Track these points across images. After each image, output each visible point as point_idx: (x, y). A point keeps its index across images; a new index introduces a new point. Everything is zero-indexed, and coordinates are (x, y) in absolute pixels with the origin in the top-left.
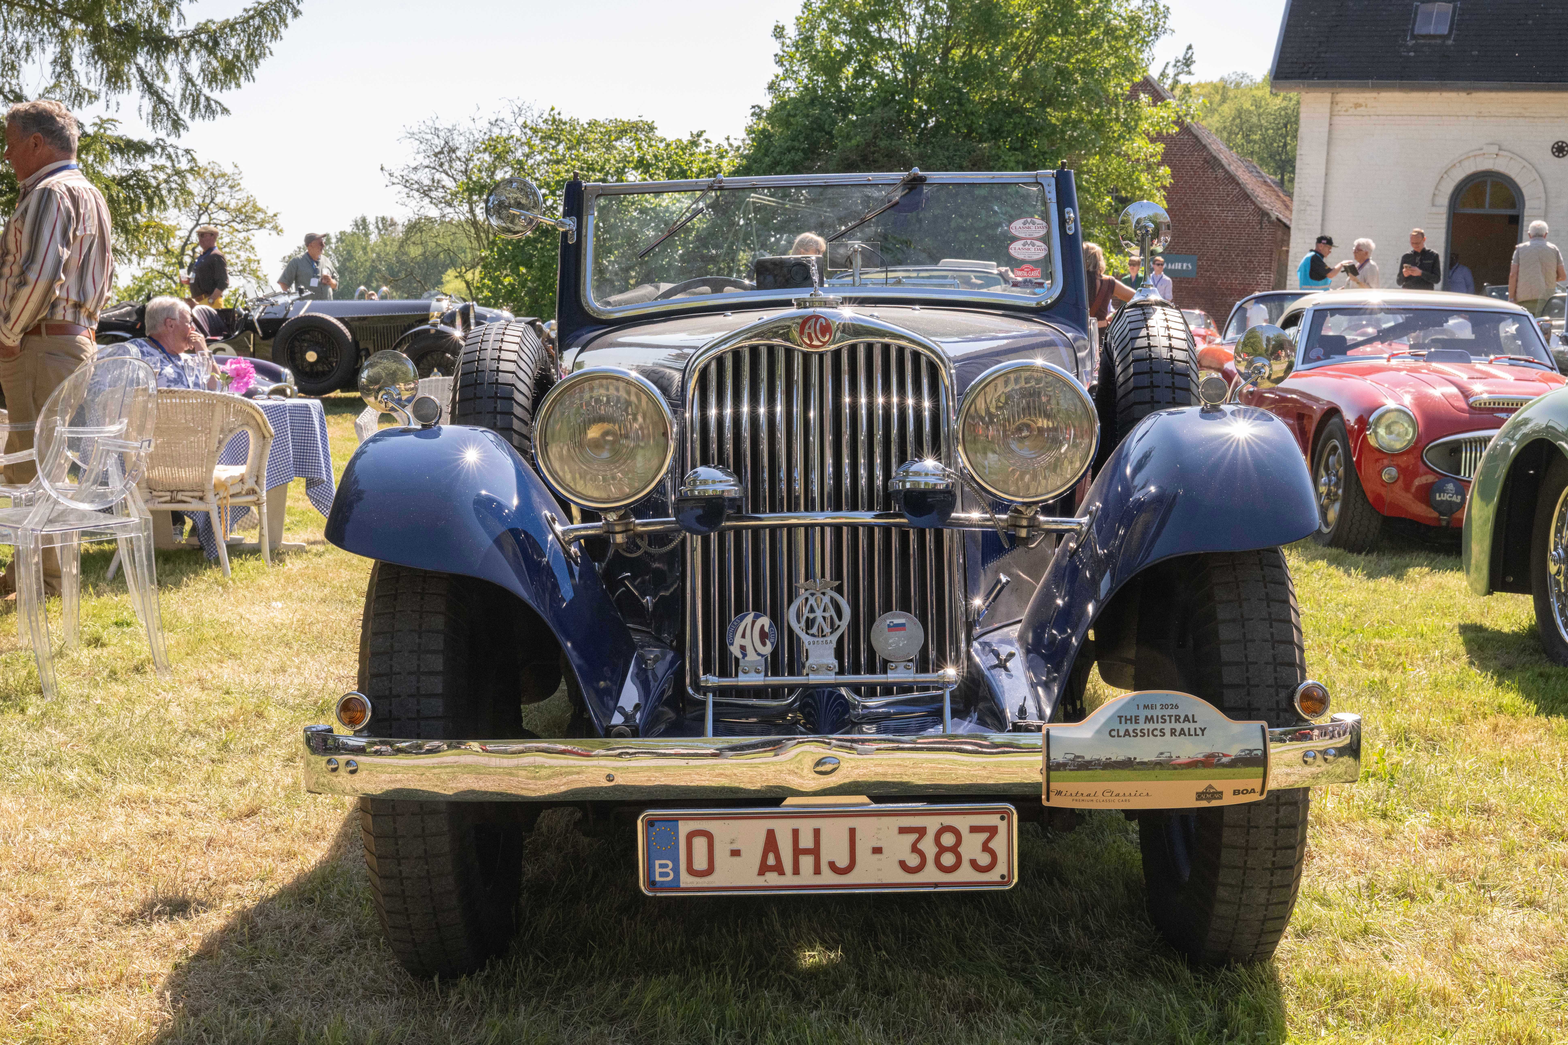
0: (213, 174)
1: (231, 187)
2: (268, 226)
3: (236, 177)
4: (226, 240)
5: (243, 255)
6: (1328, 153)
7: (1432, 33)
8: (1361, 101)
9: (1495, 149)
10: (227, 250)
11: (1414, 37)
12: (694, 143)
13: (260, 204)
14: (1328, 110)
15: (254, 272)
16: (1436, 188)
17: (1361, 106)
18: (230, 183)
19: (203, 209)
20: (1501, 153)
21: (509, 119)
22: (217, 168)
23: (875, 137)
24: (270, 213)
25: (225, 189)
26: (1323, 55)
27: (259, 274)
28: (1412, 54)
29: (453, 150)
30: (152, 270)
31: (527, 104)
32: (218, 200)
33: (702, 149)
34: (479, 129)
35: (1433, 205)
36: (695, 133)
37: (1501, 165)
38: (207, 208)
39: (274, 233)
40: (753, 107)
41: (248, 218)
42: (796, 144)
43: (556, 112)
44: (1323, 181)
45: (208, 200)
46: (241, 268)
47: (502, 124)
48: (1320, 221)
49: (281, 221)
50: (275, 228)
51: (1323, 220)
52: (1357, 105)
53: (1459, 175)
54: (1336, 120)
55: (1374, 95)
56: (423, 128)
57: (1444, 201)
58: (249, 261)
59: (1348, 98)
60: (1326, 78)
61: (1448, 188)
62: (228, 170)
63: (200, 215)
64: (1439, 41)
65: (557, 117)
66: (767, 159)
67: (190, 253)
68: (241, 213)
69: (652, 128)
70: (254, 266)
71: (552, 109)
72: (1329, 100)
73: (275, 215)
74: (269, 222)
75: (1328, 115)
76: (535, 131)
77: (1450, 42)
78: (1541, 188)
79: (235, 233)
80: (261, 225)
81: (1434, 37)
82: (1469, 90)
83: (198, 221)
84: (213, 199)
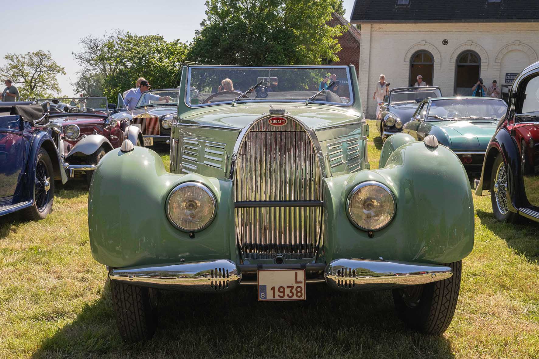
0: (41, 55)
1: (48, 59)
2: (61, 72)
3: (49, 55)
4: (47, 77)
5: (53, 82)
6: (370, 44)
7: (403, 4)
8: (381, 27)
9: (424, 43)
10: (47, 80)
11: (397, 5)
12: (176, 44)
13: (58, 65)
14: (370, 30)
15: (56, 88)
16: (405, 56)
17: (381, 28)
18: (47, 57)
19: (38, 66)
20: (426, 44)
21: (115, 36)
22: (42, 52)
23: (234, 41)
24: (61, 67)
25: (46, 59)
26: (368, 12)
27: (58, 88)
28: (397, 11)
29: (97, 47)
30: (21, 88)
31: (121, 31)
32: (43, 63)
33: (179, 45)
34: (105, 40)
35: (405, 62)
36: (176, 40)
37: (426, 48)
38: (39, 66)
39: (63, 74)
40: (196, 30)
41: (54, 70)
42: (208, 43)
43: (129, 33)
44: (369, 54)
45: (40, 64)
46: (52, 87)
47: (114, 38)
48: (368, 68)
49: (65, 70)
50: (63, 72)
51: (369, 67)
52: (380, 28)
53: (413, 51)
54: (374, 34)
55: (385, 25)
56: (86, 39)
57: (408, 60)
58: (55, 84)
59: (376, 26)
60: (368, 19)
61: (410, 56)
62: (47, 53)
63: (37, 69)
64: (405, 7)
65: (130, 35)
66: (199, 48)
67: (34, 82)
68: (51, 68)
69: (162, 38)
70: (56, 86)
71: (128, 32)
72: (370, 27)
73: (63, 68)
74: (61, 71)
75: (370, 32)
76: (123, 40)
77: (409, 7)
78: (439, 56)
79: (50, 75)
80: (58, 72)
81: (404, 5)
82: (415, 23)
83: (36, 70)
84: (41, 63)
